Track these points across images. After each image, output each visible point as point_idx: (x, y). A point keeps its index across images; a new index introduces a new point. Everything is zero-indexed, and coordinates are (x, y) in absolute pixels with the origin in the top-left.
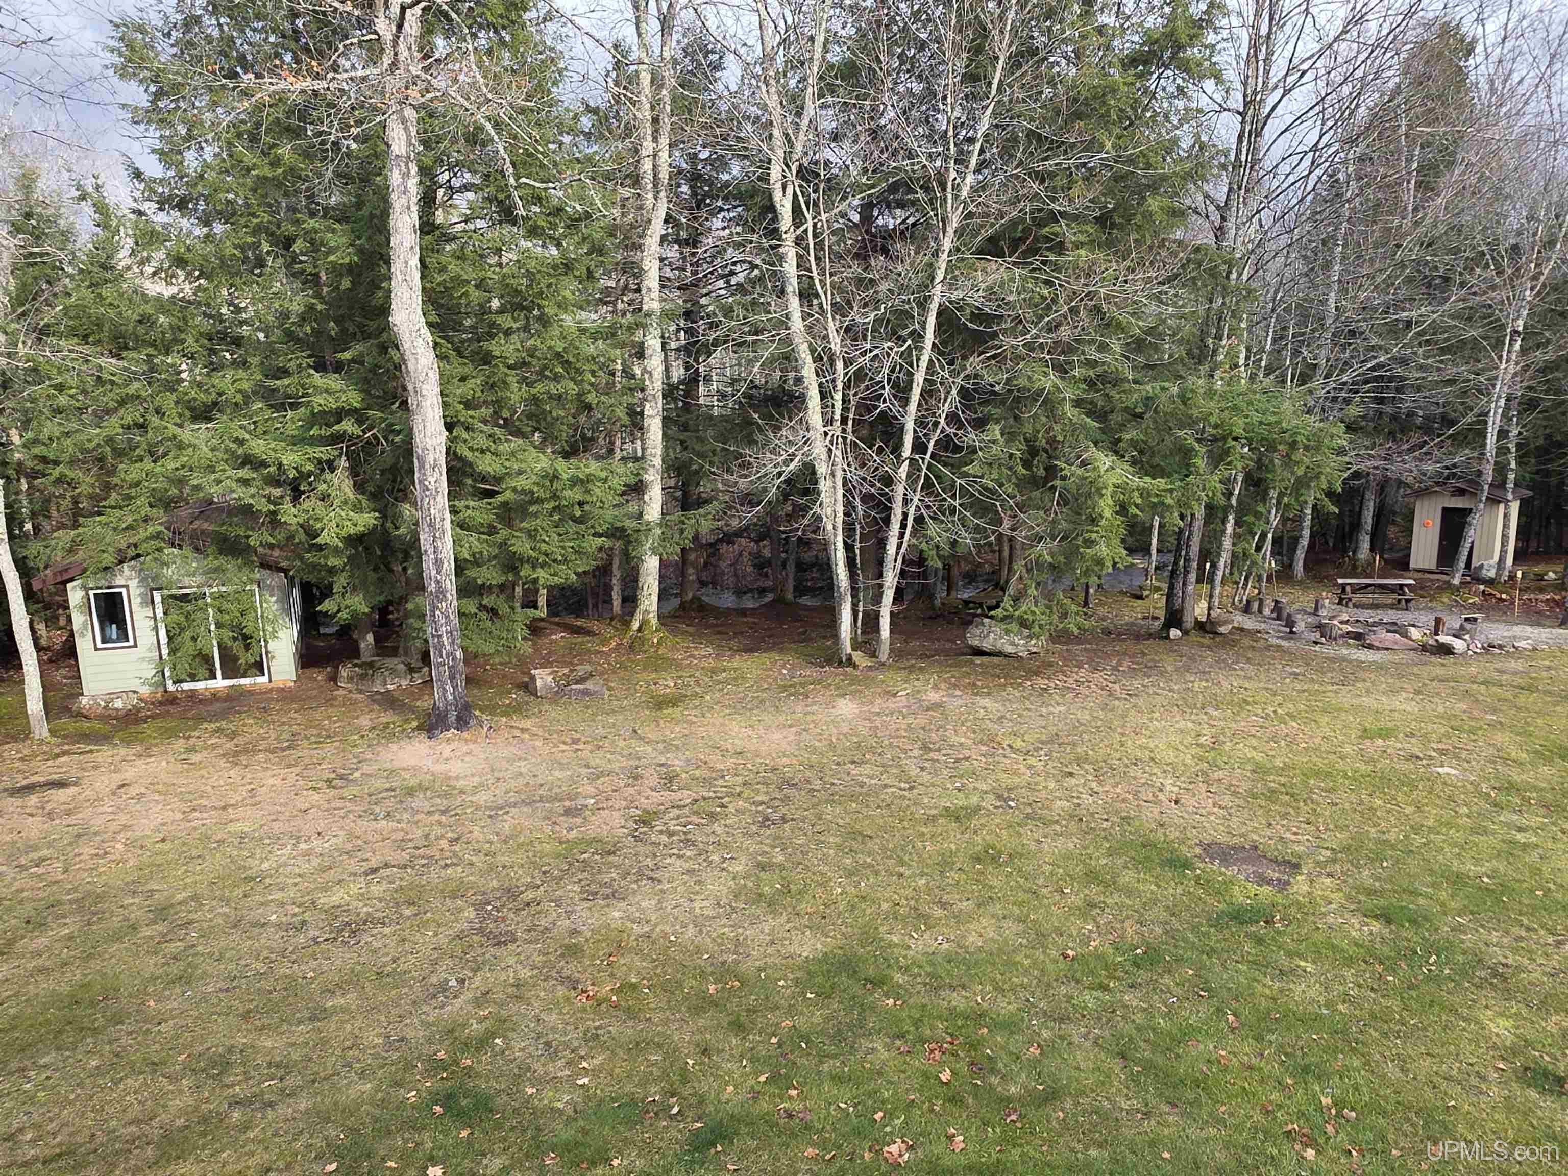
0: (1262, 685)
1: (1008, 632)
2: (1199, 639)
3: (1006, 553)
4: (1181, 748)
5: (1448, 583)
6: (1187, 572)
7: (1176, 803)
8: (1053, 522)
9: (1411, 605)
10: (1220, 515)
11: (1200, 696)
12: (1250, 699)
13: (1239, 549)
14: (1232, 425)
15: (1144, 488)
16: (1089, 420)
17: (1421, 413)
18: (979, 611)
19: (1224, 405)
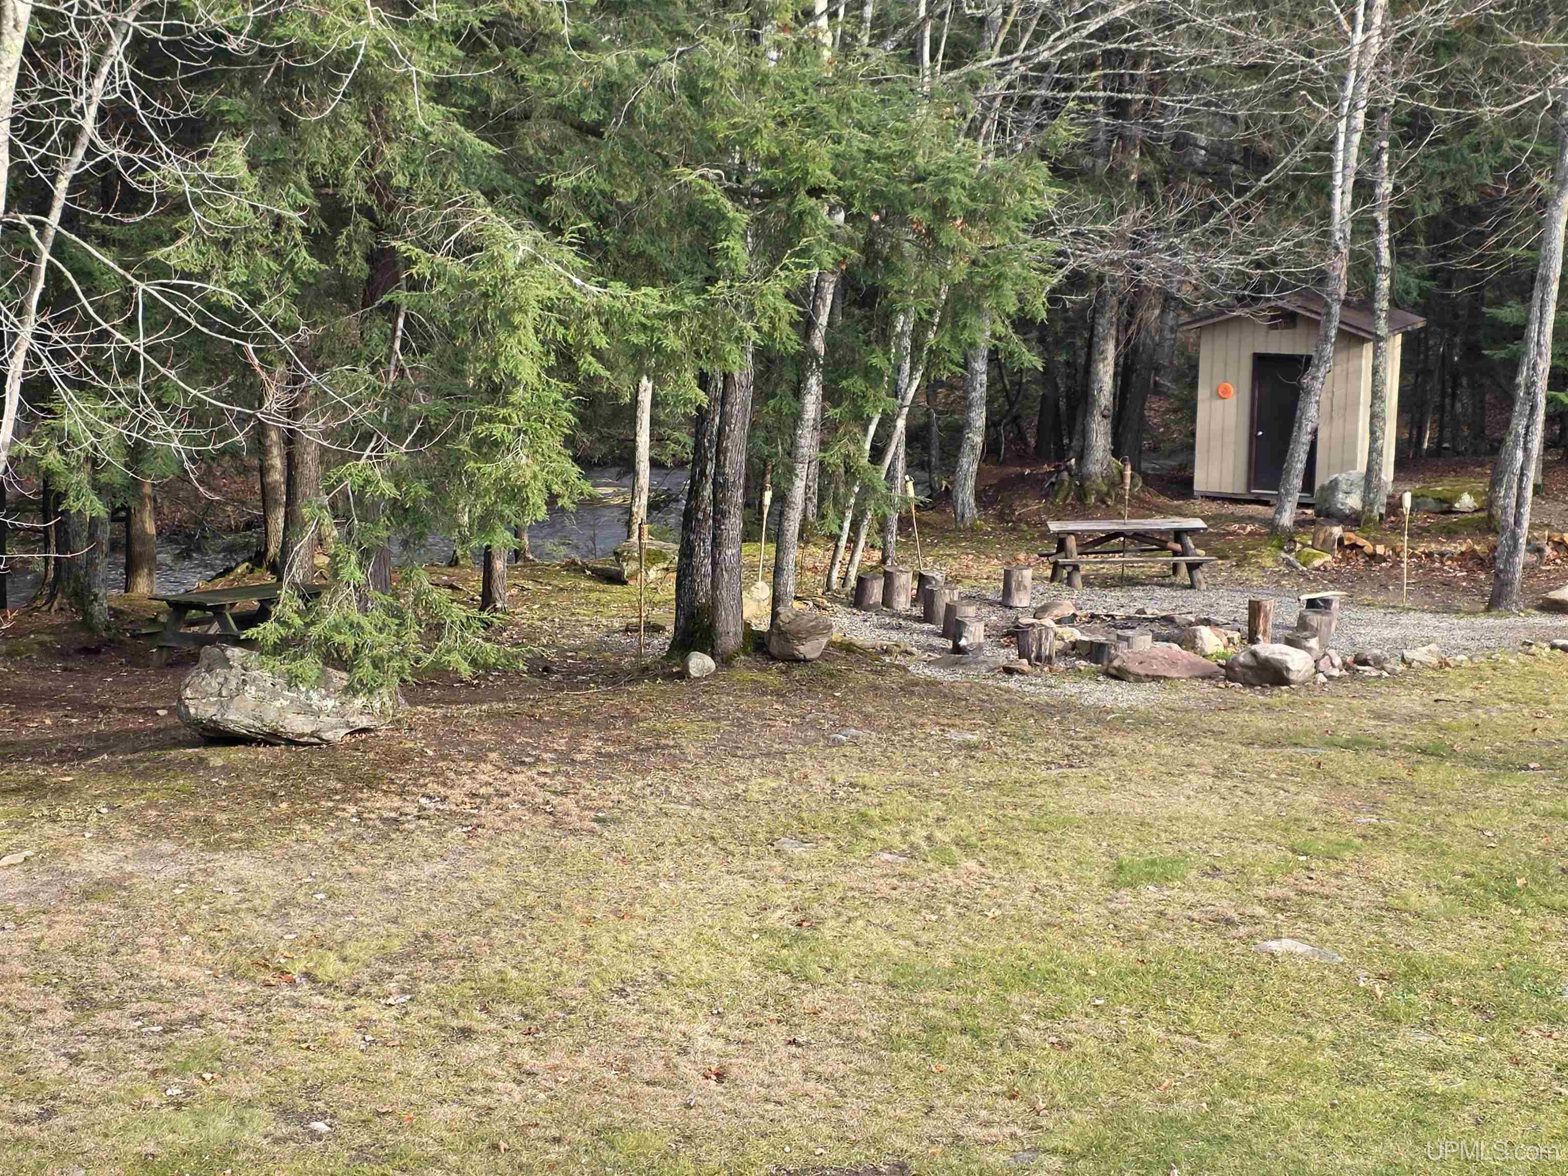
0: (898, 776)
1: (293, 681)
2: (756, 675)
3: (277, 476)
4: (727, 942)
5: (1272, 525)
6: (720, 515)
7: (720, 1077)
8: (397, 393)
9: (1198, 575)
10: (790, 374)
11: (764, 813)
12: (875, 813)
13: (834, 458)
14: (805, 158)
15: (612, 312)
16: (469, 137)
17: (1202, 139)
18: (215, 629)
19: (786, 109)
